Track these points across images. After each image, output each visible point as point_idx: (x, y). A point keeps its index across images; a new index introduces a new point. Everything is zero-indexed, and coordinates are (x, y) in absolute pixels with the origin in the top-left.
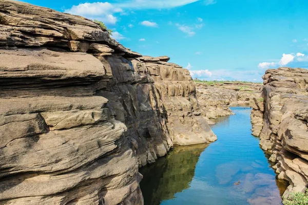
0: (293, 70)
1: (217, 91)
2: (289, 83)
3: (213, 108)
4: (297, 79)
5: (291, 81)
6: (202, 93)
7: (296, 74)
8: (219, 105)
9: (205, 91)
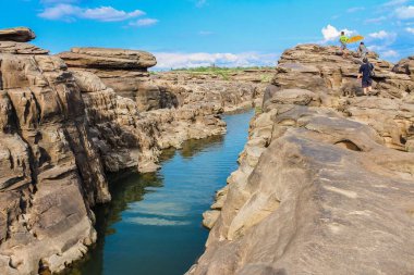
0: (322, 49)
1: (218, 86)
2: (307, 78)
3: (184, 124)
4: (326, 68)
5: (314, 73)
6: (191, 91)
7: (326, 57)
8: (201, 117)
9: (196, 88)
